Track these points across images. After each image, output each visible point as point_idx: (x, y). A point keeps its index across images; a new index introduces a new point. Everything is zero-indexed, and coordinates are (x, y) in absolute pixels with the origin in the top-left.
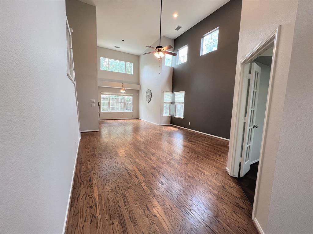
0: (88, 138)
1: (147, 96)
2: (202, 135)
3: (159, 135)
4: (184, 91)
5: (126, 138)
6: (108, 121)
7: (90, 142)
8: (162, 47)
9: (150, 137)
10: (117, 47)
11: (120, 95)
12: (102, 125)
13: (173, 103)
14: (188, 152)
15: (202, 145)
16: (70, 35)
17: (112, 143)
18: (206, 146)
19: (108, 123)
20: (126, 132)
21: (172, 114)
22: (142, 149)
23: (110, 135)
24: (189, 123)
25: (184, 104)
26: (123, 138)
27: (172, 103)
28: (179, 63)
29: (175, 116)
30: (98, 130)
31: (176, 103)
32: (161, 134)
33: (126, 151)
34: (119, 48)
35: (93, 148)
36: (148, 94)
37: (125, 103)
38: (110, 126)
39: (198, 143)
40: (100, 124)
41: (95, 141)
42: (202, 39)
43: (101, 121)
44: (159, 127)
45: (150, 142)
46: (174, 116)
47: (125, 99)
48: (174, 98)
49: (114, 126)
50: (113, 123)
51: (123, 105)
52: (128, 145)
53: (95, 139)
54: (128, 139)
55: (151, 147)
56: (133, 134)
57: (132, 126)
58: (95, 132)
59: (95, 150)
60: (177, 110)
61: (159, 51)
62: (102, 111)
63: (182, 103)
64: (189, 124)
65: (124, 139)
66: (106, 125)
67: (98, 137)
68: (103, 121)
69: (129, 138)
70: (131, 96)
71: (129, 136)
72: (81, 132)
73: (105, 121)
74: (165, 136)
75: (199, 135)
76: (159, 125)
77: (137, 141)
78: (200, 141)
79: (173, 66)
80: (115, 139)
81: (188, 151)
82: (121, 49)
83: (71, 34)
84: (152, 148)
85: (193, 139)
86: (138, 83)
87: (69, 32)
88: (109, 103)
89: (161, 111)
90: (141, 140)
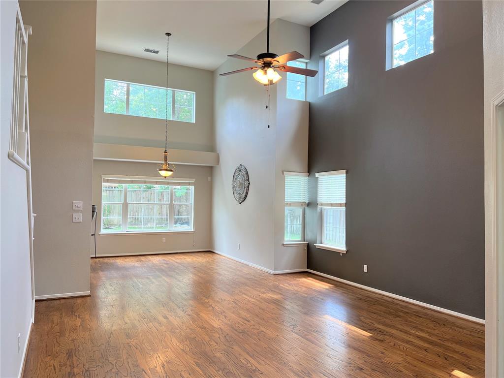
0: (55, 322)
1: (237, 185)
2: (406, 307)
3: (272, 306)
4: (344, 171)
5: (171, 318)
6: (119, 261)
7: (62, 333)
8: (273, 56)
9: (244, 314)
10: (150, 51)
11: (156, 183)
12: (101, 273)
13: (312, 204)
14: (362, 366)
15: (407, 342)
16: (23, 43)
17: (128, 336)
18: (419, 347)
19: (118, 268)
20: (170, 299)
21: (309, 236)
22: (218, 355)
23: (123, 308)
24: (365, 266)
25: (344, 208)
26: (161, 318)
27: (309, 205)
28: (326, 90)
29: (321, 243)
30: (88, 293)
31: (322, 204)
32: (276, 302)
33: (168, 362)
34: (156, 52)
35: (70, 354)
36: (240, 179)
37: (171, 205)
38: (124, 277)
39: (391, 336)
40: (94, 269)
41: (74, 329)
42: (388, 26)
43: (99, 263)
44: (272, 278)
45: (243, 332)
46: (318, 245)
47: (172, 194)
48: (313, 189)
49: (137, 276)
50: (134, 267)
51: (165, 210)
52: (175, 342)
53: (78, 322)
54: (176, 322)
55: (245, 350)
56: (191, 302)
57: (191, 276)
58: (79, 301)
59: (72, 361)
60: (325, 224)
61: (267, 65)
62: (103, 231)
63: (341, 205)
64: (365, 270)
65: (164, 320)
66: (114, 273)
67: (87, 317)
68: (106, 260)
69: (180, 318)
70: (189, 184)
71: (180, 312)
72: (36, 301)
73: (111, 260)
74: (289, 310)
75: (398, 307)
76: (272, 272)
77: (203, 328)
78: (400, 327)
79: (309, 100)
80: (136, 323)
81: (360, 363)
82: (162, 56)
83: (26, 40)
84: (248, 353)
85: (379, 323)
86: (211, 147)
87: (22, 36)
88: (125, 205)
89: (278, 228)
90: (216, 323)
